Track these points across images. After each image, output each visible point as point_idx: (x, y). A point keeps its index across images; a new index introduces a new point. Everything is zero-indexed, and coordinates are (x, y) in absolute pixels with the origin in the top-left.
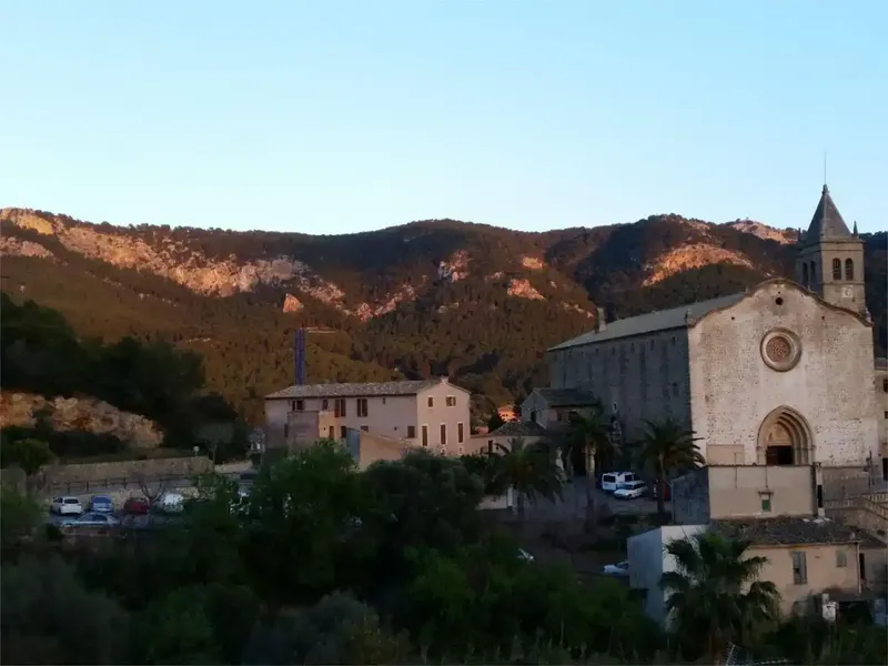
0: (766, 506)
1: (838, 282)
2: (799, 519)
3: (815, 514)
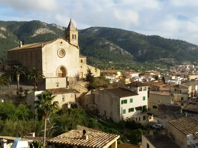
1: (73, 39)
2: (64, 88)
3: (67, 87)
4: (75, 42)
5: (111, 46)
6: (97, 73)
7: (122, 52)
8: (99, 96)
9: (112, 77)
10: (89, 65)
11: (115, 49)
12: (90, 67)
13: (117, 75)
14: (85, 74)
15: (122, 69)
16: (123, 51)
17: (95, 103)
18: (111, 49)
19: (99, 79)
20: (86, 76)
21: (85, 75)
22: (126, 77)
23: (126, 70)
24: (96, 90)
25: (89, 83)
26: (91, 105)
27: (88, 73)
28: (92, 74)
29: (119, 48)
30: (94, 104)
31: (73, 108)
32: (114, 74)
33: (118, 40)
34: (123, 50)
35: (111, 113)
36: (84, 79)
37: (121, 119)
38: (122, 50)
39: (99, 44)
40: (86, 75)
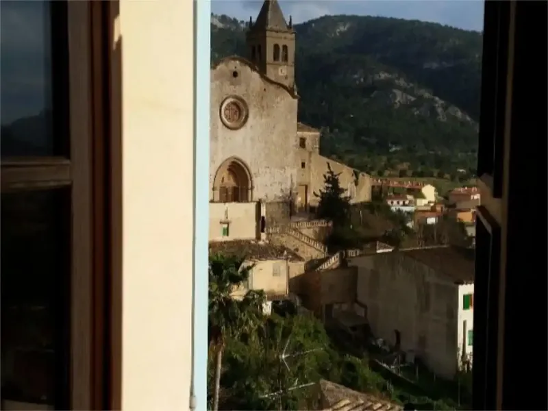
0: (226, 232)
1: (276, 62)
2: (248, 242)
3: (258, 238)
4: (284, 72)
5: (399, 88)
6: (361, 189)
7: (440, 110)
8: (375, 274)
9: (404, 205)
10: (333, 159)
11: (413, 99)
12: (337, 167)
13: (423, 197)
14: (319, 194)
15: (440, 176)
16: (445, 108)
17: (359, 299)
18: (397, 101)
19: (367, 211)
20: (319, 199)
21: (317, 196)
22: (459, 206)
23: (453, 178)
24: (358, 254)
25: (330, 224)
26: (345, 307)
27: (327, 188)
28: (342, 190)
29: (427, 95)
30: (356, 305)
31: (283, 315)
32: (410, 194)
33: (426, 66)
34: (442, 104)
35: (422, 341)
36: (312, 209)
37: (460, 364)
38: (441, 102)
39: (355, 80)
40: (322, 198)
